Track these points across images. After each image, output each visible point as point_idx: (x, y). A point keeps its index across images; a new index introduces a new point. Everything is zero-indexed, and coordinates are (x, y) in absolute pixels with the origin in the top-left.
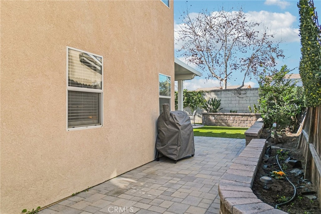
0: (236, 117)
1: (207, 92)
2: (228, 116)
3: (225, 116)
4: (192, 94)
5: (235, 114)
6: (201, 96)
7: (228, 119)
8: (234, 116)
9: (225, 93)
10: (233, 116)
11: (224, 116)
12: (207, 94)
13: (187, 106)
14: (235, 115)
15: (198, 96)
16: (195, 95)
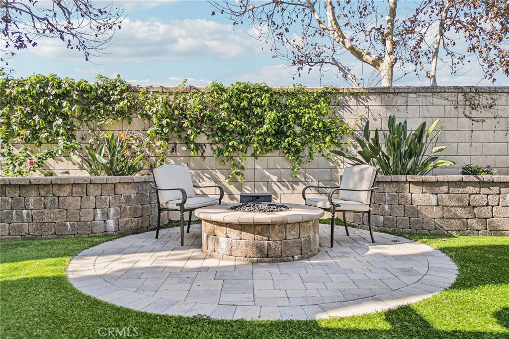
6: (332, 112)
13: (274, 151)
15: (319, 109)
16: (307, 106)
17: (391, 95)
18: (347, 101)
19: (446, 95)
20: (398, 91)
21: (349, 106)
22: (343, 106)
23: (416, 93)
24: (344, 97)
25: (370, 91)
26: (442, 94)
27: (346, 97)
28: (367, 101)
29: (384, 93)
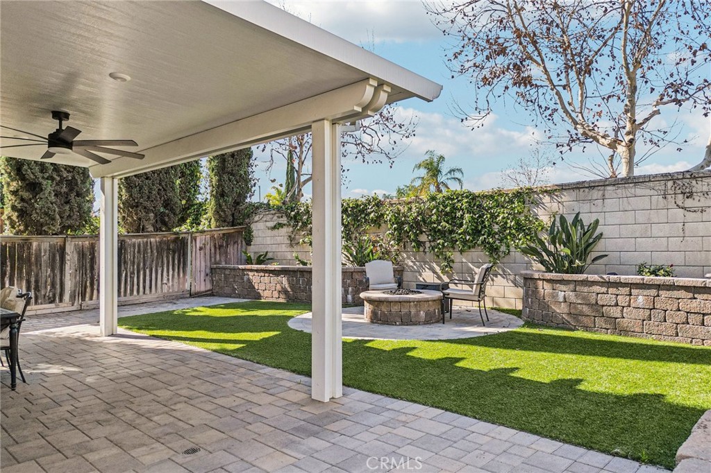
0: (663, 294)
1: (546, 191)
2: (626, 290)
3: (611, 290)
4: (491, 203)
5: (661, 279)
6: (526, 210)
7: (622, 300)
8: (653, 292)
9: (621, 192)
10: (646, 292)
11: (604, 289)
12: (546, 199)
13: (474, 247)
14: (659, 287)
15: (513, 209)
16: (503, 207)
17: (587, 190)
18: (541, 199)
19: (651, 184)
20: (593, 185)
21: (543, 203)
22: (537, 203)
23: (614, 185)
24: (538, 195)
25: (564, 188)
26: (647, 183)
27: (541, 196)
28: (561, 198)
29: (579, 188)
